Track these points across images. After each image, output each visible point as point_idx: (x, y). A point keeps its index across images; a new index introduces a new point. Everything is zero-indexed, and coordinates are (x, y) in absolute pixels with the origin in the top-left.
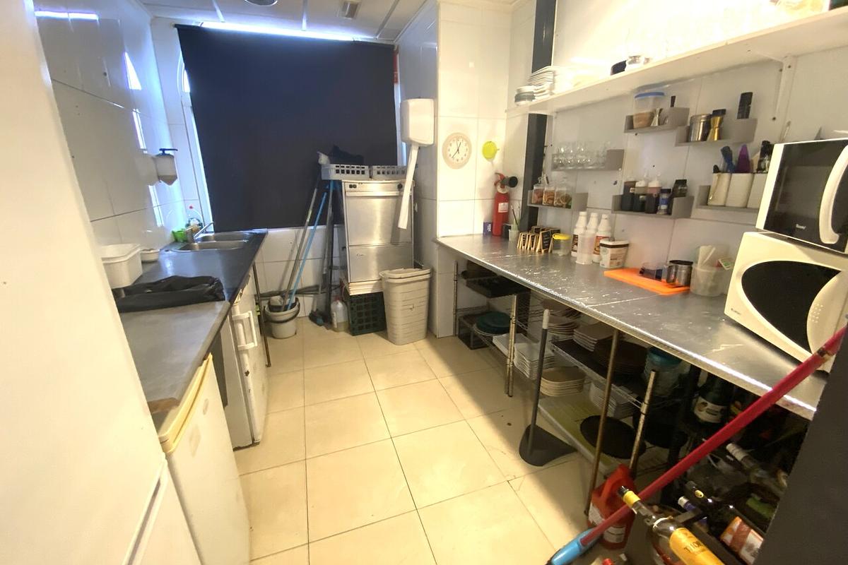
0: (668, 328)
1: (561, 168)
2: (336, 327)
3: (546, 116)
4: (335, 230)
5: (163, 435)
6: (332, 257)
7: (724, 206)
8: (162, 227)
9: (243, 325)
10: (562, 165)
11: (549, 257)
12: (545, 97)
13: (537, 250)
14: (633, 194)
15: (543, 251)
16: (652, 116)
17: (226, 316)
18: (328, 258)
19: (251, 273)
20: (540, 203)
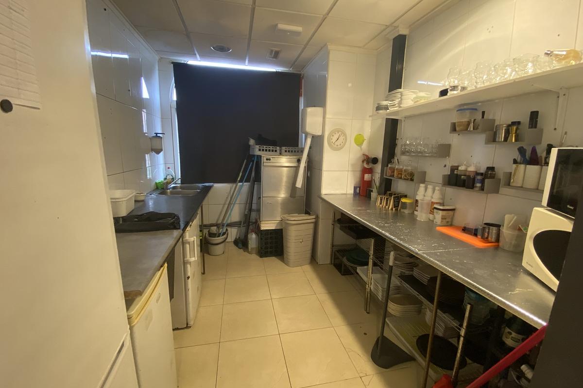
0: (478, 273)
1: (408, 154)
2: (250, 250)
3: (398, 120)
4: (256, 186)
5: (130, 314)
6: (252, 204)
7: (522, 187)
8: (150, 179)
9: (190, 246)
10: (408, 152)
11: (399, 214)
12: (395, 109)
13: (390, 208)
14: (457, 174)
15: (394, 209)
16: (469, 123)
17: (180, 238)
18: (249, 204)
19: (199, 212)
20: (393, 176)
